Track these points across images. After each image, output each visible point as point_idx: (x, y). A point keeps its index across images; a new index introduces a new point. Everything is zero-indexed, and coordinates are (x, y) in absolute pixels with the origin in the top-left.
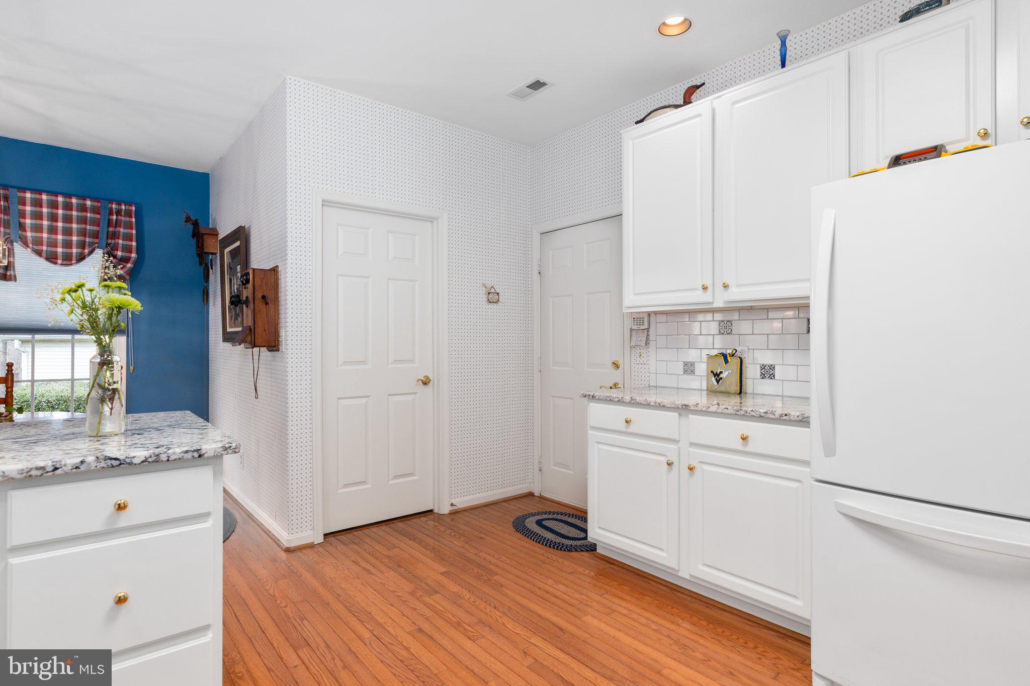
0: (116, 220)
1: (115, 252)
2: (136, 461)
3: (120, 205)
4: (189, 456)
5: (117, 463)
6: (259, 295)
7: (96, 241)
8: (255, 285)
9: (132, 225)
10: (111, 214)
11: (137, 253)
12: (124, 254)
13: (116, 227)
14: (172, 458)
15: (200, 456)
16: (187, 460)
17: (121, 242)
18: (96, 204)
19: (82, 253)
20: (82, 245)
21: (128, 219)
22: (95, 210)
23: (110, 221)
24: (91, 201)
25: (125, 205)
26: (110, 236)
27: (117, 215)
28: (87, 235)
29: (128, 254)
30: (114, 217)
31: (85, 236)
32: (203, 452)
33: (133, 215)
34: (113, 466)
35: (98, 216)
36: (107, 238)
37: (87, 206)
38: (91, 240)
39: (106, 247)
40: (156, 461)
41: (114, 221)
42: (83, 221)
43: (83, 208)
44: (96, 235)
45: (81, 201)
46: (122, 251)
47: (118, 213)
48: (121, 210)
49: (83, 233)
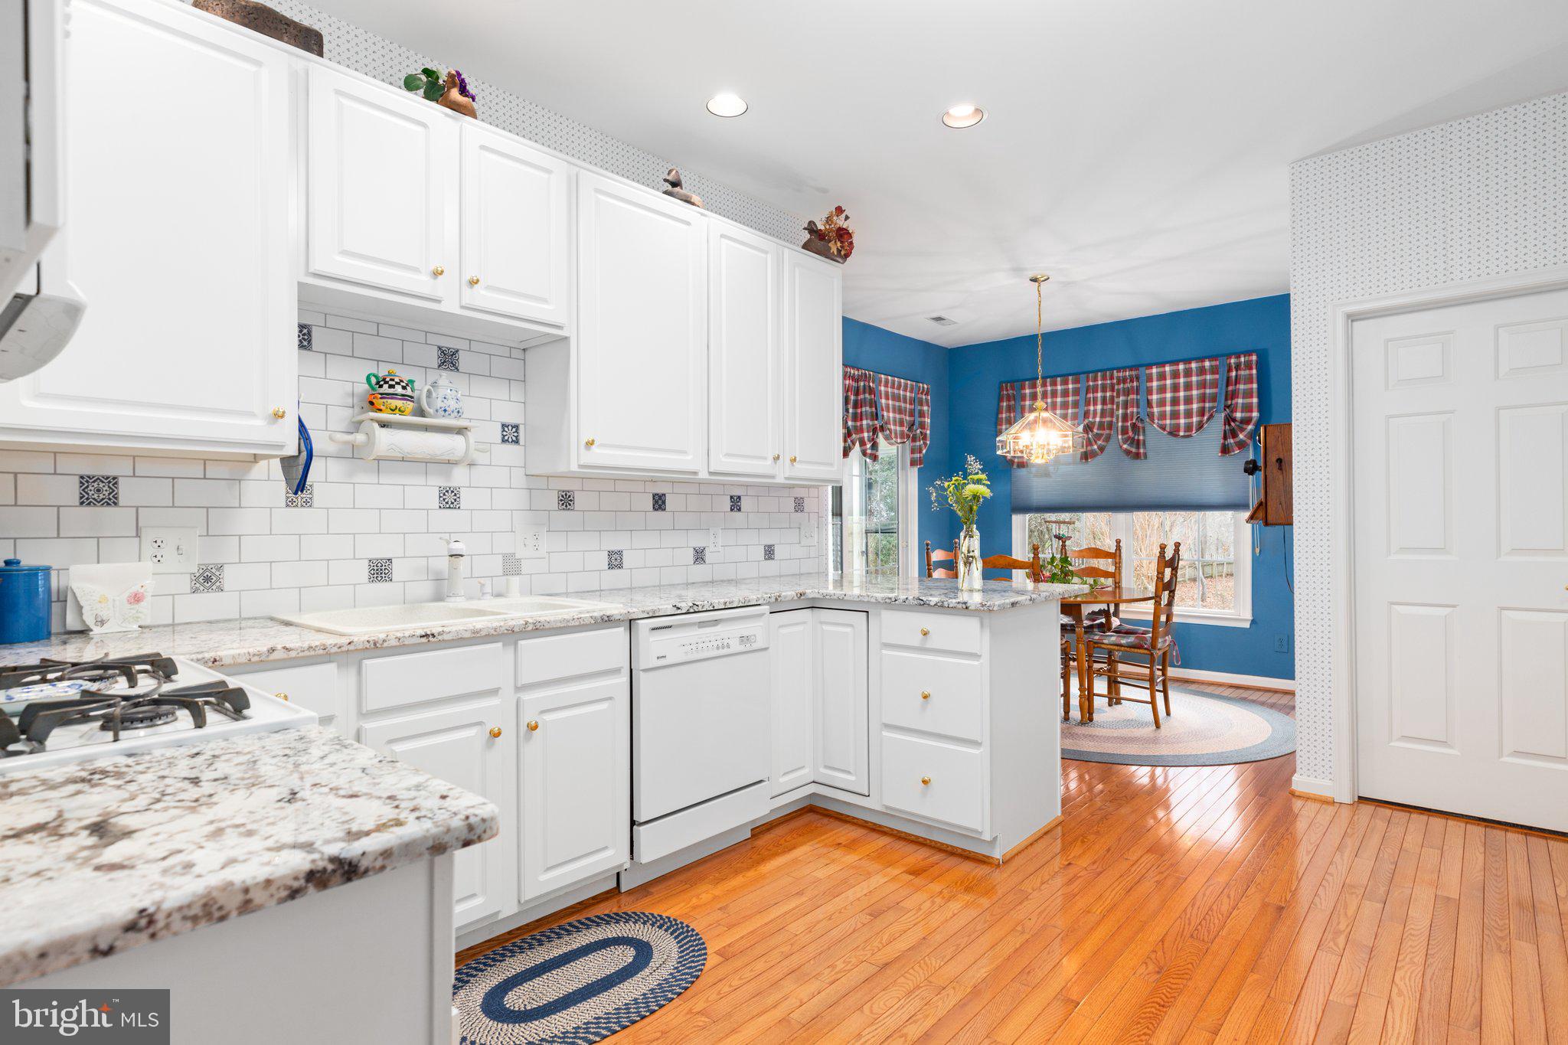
0: (1236, 376)
1: (1234, 415)
2: (932, 604)
3: (1239, 357)
4: (960, 606)
5: (922, 603)
6: (1272, 458)
7: (1216, 404)
8: (1268, 446)
9: (1252, 378)
10: (1230, 370)
11: (1260, 410)
12: (1244, 414)
13: (1236, 385)
14: (951, 606)
15: (967, 608)
16: (959, 609)
17: (1240, 401)
18: (1214, 363)
19: (1202, 421)
20: (1202, 412)
21: (1247, 372)
22: (1214, 370)
23: (1228, 379)
24: (1210, 361)
25: (1245, 357)
26: (1229, 397)
27: (1237, 371)
28: (1207, 400)
29: (1247, 415)
30: (1234, 374)
31: (1204, 401)
32: (968, 605)
33: (1254, 367)
34: (920, 605)
35: (1217, 376)
36: (1226, 400)
37: (1206, 367)
38: (1211, 404)
39: (1225, 410)
40: (942, 606)
41: (1234, 378)
42: (1202, 385)
43: (1202, 371)
44: (1214, 399)
45: (1200, 364)
46: (1242, 412)
47: (1238, 367)
48: (1240, 363)
49: (1203, 399)
